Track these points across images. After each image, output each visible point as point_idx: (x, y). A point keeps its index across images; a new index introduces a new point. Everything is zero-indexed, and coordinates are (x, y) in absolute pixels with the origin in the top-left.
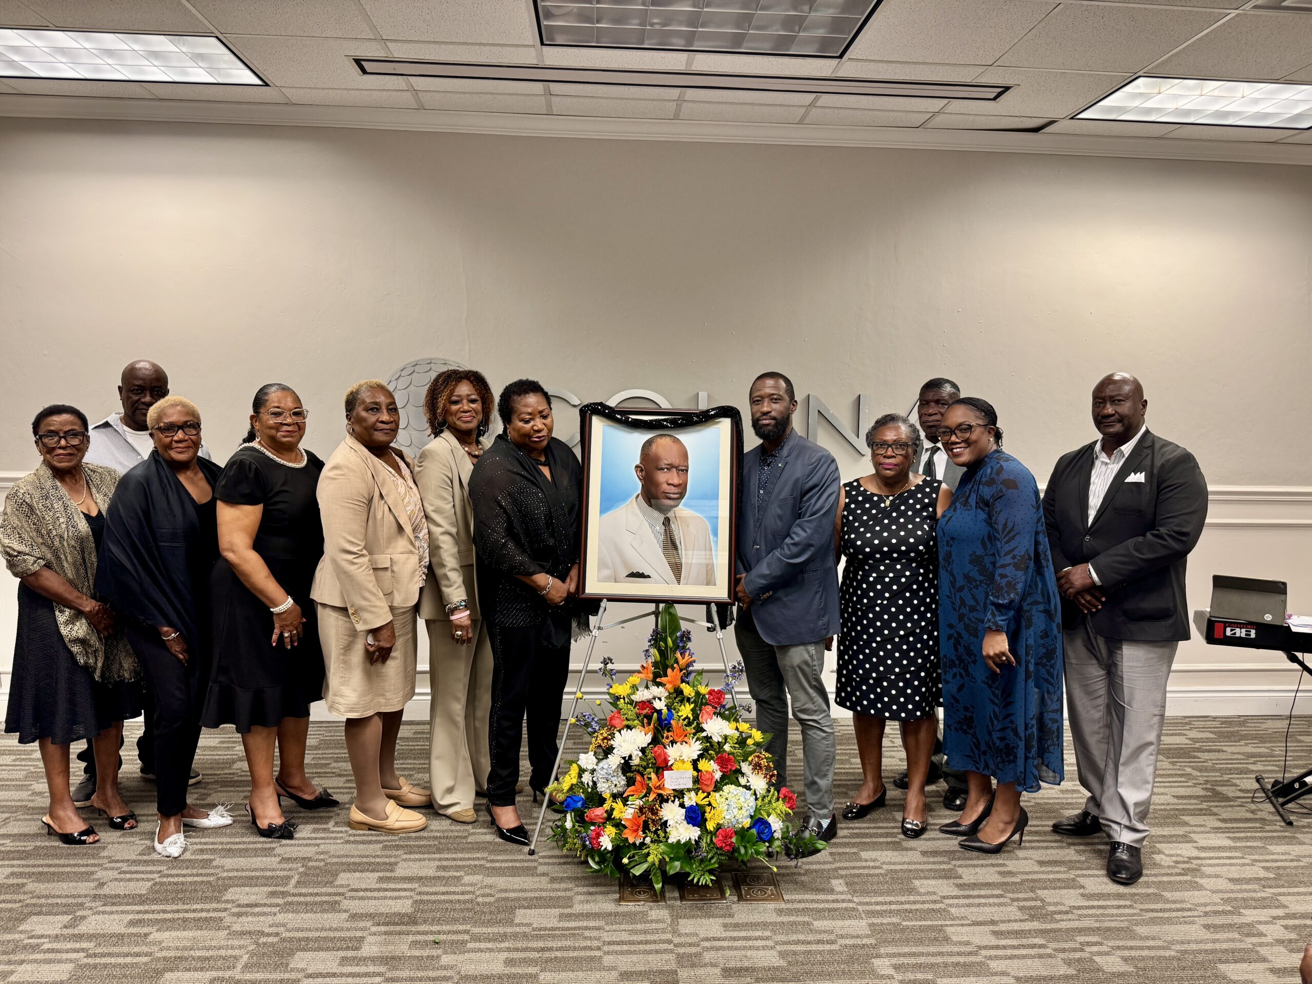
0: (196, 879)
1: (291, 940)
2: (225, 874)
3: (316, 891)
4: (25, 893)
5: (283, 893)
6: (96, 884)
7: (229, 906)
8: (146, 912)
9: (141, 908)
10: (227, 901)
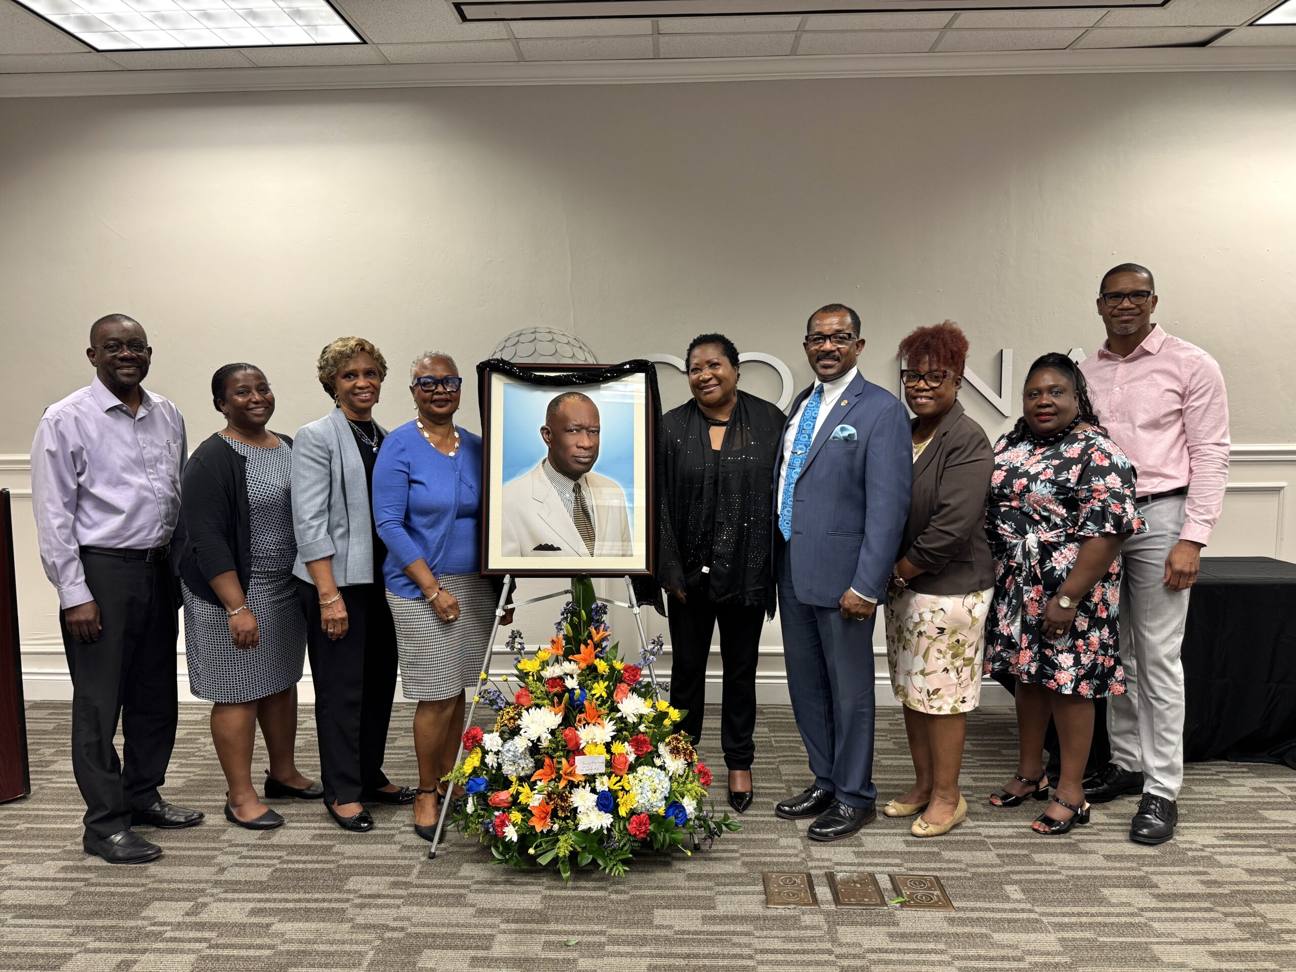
0: (316, 866)
1: (417, 935)
2: (346, 862)
3: (439, 882)
4: (147, 877)
5: (405, 883)
6: (217, 869)
7: (351, 896)
8: (268, 900)
9: (262, 896)
10: (349, 891)
